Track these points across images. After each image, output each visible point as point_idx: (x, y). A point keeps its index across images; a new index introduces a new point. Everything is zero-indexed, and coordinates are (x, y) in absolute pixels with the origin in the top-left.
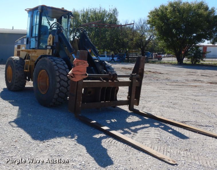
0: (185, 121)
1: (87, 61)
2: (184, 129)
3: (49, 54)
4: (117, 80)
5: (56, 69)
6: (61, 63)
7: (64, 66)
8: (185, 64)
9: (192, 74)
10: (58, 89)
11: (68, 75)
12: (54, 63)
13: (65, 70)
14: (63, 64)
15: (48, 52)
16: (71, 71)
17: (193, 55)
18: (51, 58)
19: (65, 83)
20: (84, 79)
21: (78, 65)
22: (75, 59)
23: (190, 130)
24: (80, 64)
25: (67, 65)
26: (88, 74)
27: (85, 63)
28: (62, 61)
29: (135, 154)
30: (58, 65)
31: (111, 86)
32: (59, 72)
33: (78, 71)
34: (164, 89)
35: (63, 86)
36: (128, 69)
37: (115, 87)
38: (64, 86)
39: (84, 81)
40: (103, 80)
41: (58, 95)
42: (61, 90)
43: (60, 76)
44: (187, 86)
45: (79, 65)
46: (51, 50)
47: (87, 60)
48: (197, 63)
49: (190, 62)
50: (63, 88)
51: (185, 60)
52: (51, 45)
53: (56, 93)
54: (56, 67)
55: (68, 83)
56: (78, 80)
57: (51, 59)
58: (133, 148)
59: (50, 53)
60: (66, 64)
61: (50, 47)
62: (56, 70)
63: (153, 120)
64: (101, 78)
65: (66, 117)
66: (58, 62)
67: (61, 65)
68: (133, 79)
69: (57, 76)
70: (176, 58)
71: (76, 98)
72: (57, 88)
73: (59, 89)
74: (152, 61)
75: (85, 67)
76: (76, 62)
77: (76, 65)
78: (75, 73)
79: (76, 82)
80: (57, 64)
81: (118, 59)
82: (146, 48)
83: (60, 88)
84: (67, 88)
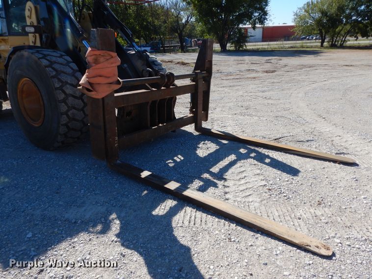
0: (278, 138)
1: (116, 52)
2: (286, 153)
3: (35, 44)
4: (174, 85)
5: (52, 75)
6: (60, 60)
7: (69, 66)
8: (229, 51)
9: (241, 62)
10: (65, 116)
11: (80, 86)
12: (44, 62)
13: (73, 75)
14: (66, 61)
15: (31, 39)
16: (84, 77)
17: (236, 39)
18: (38, 52)
19: (77, 101)
20: (117, 91)
21: (96, 62)
22: (90, 49)
23: (294, 154)
24: (102, 59)
25: (74, 64)
26: (121, 80)
27: (112, 57)
28: (64, 57)
29: (251, 245)
30: (56, 66)
31: (166, 97)
32: (60, 80)
33: (100, 76)
34: (223, 86)
35: (74, 108)
36: (169, 61)
37: (172, 98)
38: (76, 106)
39: (116, 95)
40: (151, 88)
41: (68, 127)
42: (71, 116)
43: (64, 88)
44: (246, 78)
45: (99, 63)
46: (37, 35)
47: (115, 50)
48: (241, 49)
49: (234, 48)
50: (74, 111)
51: (229, 46)
52: (35, 24)
53: (62, 123)
54: (50, 69)
55: (83, 101)
56: (103, 95)
57: (37, 55)
58: (239, 228)
59: (35, 42)
60: (74, 62)
61: (32, 30)
62: (53, 77)
63: (236, 143)
64: (147, 84)
65: (91, 169)
66: (54, 59)
67: (61, 64)
68: (199, 80)
69: (57, 88)
70: (219, 44)
71: (105, 133)
72: (62, 114)
73: (68, 116)
74: (193, 50)
75: (113, 65)
76: (93, 57)
77: (95, 63)
78: (93, 80)
79: (99, 99)
80: (52, 63)
81: (151, 49)
82: (184, 33)
83: (69, 113)
84: (82, 110)
